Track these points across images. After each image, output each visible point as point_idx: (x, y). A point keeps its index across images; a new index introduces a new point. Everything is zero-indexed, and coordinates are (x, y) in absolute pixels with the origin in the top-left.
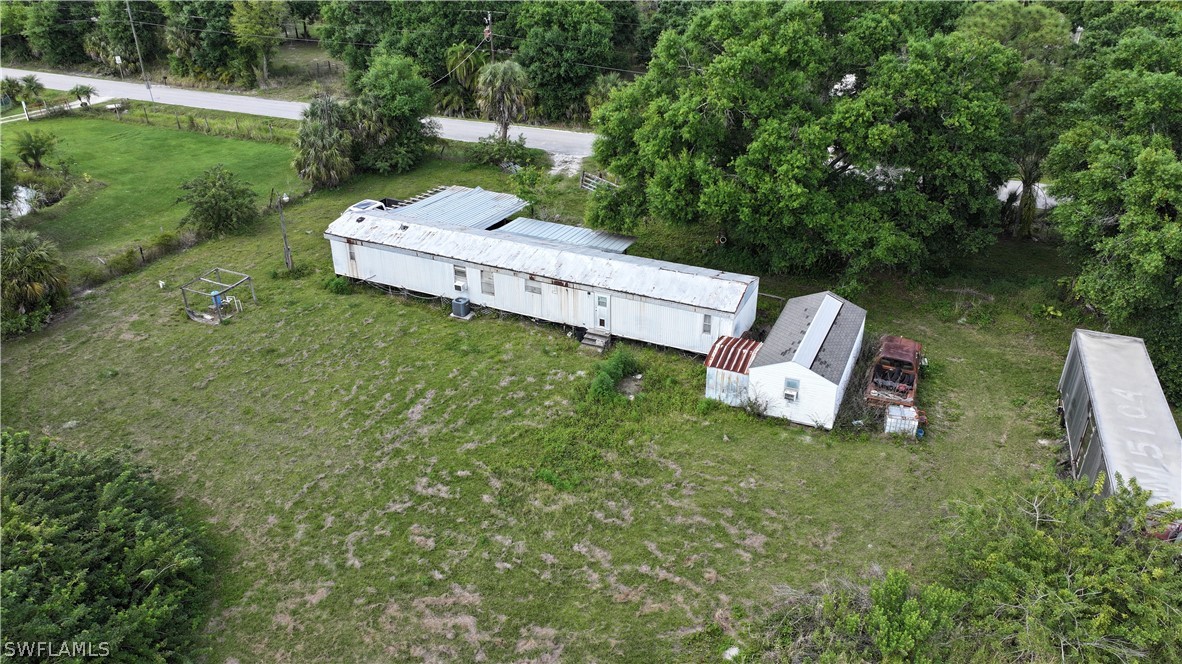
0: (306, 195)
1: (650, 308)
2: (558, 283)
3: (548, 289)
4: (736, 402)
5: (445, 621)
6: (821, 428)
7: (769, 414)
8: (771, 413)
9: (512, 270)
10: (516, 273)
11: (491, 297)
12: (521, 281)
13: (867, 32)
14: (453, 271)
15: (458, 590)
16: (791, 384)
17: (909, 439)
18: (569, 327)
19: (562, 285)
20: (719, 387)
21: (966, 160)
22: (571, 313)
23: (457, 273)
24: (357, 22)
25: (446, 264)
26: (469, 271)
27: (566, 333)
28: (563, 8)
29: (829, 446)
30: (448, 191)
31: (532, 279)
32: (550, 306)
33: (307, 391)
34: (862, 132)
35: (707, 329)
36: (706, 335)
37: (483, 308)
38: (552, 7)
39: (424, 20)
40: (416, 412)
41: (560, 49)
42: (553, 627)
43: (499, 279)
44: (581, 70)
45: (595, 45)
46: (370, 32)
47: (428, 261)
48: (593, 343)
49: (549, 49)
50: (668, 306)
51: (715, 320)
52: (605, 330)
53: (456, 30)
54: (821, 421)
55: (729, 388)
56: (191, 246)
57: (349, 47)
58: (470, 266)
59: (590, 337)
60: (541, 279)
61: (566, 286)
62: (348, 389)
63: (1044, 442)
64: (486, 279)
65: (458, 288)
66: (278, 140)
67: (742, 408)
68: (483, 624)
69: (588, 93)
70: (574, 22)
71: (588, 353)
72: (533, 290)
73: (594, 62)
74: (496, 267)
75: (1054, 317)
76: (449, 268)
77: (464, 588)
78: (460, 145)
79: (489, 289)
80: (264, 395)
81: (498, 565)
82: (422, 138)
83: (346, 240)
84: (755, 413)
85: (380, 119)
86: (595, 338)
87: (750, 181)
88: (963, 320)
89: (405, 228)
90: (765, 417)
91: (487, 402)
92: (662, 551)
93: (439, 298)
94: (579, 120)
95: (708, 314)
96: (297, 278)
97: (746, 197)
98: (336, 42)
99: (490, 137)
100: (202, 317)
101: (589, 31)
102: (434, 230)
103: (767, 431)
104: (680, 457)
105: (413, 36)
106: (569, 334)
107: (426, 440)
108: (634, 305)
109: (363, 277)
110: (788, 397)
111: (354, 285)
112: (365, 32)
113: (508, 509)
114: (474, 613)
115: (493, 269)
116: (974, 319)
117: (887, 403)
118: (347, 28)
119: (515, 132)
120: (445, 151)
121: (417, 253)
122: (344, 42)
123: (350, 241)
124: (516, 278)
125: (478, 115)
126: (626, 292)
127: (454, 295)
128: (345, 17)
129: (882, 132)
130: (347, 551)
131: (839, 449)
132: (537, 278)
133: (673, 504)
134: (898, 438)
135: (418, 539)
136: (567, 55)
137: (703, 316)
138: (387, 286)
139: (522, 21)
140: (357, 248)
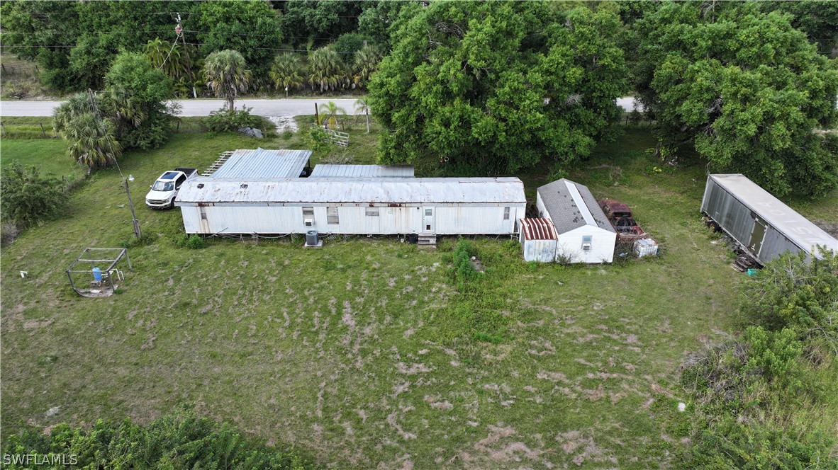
0: (87, 177)
1: (465, 210)
2: (393, 205)
3: (385, 212)
4: (550, 259)
5: (506, 451)
6: (605, 263)
7: (572, 262)
8: (573, 261)
9: (354, 202)
10: (357, 204)
11: (336, 226)
12: (362, 210)
13: (537, 10)
14: (302, 212)
15: (494, 429)
16: (587, 239)
17: (653, 257)
18: (401, 236)
19: (397, 206)
20: (537, 252)
21: (609, 86)
22: (404, 225)
23: (305, 213)
24: (46, 28)
25: (295, 208)
26: (316, 209)
27: (400, 239)
28: (239, 7)
29: (618, 273)
30: (237, 155)
31: (371, 206)
32: (389, 223)
33: (248, 328)
34: (562, 74)
35: (507, 217)
36: (506, 221)
37: (329, 235)
38: (229, 7)
39: (115, 22)
40: (348, 319)
41: (244, 38)
42: (573, 429)
43: (343, 212)
44: (263, 53)
45: (270, 33)
46: (60, 36)
47: (279, 208)
48: (427, 243)
49: (236, 39)
50: (479, 206)
51: (512, 210)
52: (432, 232)
53: (147, 29)
54: (606, 259)
55: (544, 251)
56: (15, 238)
57: (43, 50)
58: (317, 206)
59: (423, 239)
60: (379, 205)
61: (400, 206)
62: (280, 316)
63: (714, 242)
64: (331, 213)
65: (308, 224)
66: (12, 135)
67: (554, 262)
68: (531, 444)
69: (270, 70)
70: (250, 17)
71: (428, 250)
72: (373, 214)
73: (270, 46)
74: (340, 202)
75: (658, 172)
76: (299, 210)
77: (496, 426)
78: (193, 119)
79: (334, 220)
80: (215, 339)
81: (504, 403)
82: (169, 118)
83: (197, 204)
84: (564, 264)
85: (134, 106)
86: (427, 239)
87: (503, 114)
88: (616, 184)
89: (246, 186)
90: (570, 265)
91: (393, 300)
92: (590, 361)
93: (290, 235)
94: (265, 90)
95: (507, 206)
96: (149, 244)
97: (502, 125)
98: (27, 47)
99: (221, 110)
100: (90, 292)
101: (264, 23)
102: (270, 184)
103: (577, 273)
104: (546, 301)
105: (111, 36)
106: (402, 241)
107: (376, 337)
108: (452, 210)
109: (214, 231)
110: (586, 248)
111: (207, 239)
112: (57, 36)
113: (476, 366)
114: (517, 440)
115: (337, 205)
116: (622, 182)
117: (632, 240)
118: (36, 33)
119: (239, 104)
120: (181, 126)
121: (268, 203)
122: (36, 46)
123: (201, 204)
124: (358, 208)
125: (178, 95)
126: (447, 203)
127: (304, 230)
128: (33, 25)
129: (574, 73)
130: (397, 430)
131: (624, 273)
132: (375, 205)
133: (568, 331)
134: (647, 258)
135: (437, 404)
136: (252, 43)
137: (504, 208)
138: (239, 235)
139: (206, 18)
140: (207, 209)
